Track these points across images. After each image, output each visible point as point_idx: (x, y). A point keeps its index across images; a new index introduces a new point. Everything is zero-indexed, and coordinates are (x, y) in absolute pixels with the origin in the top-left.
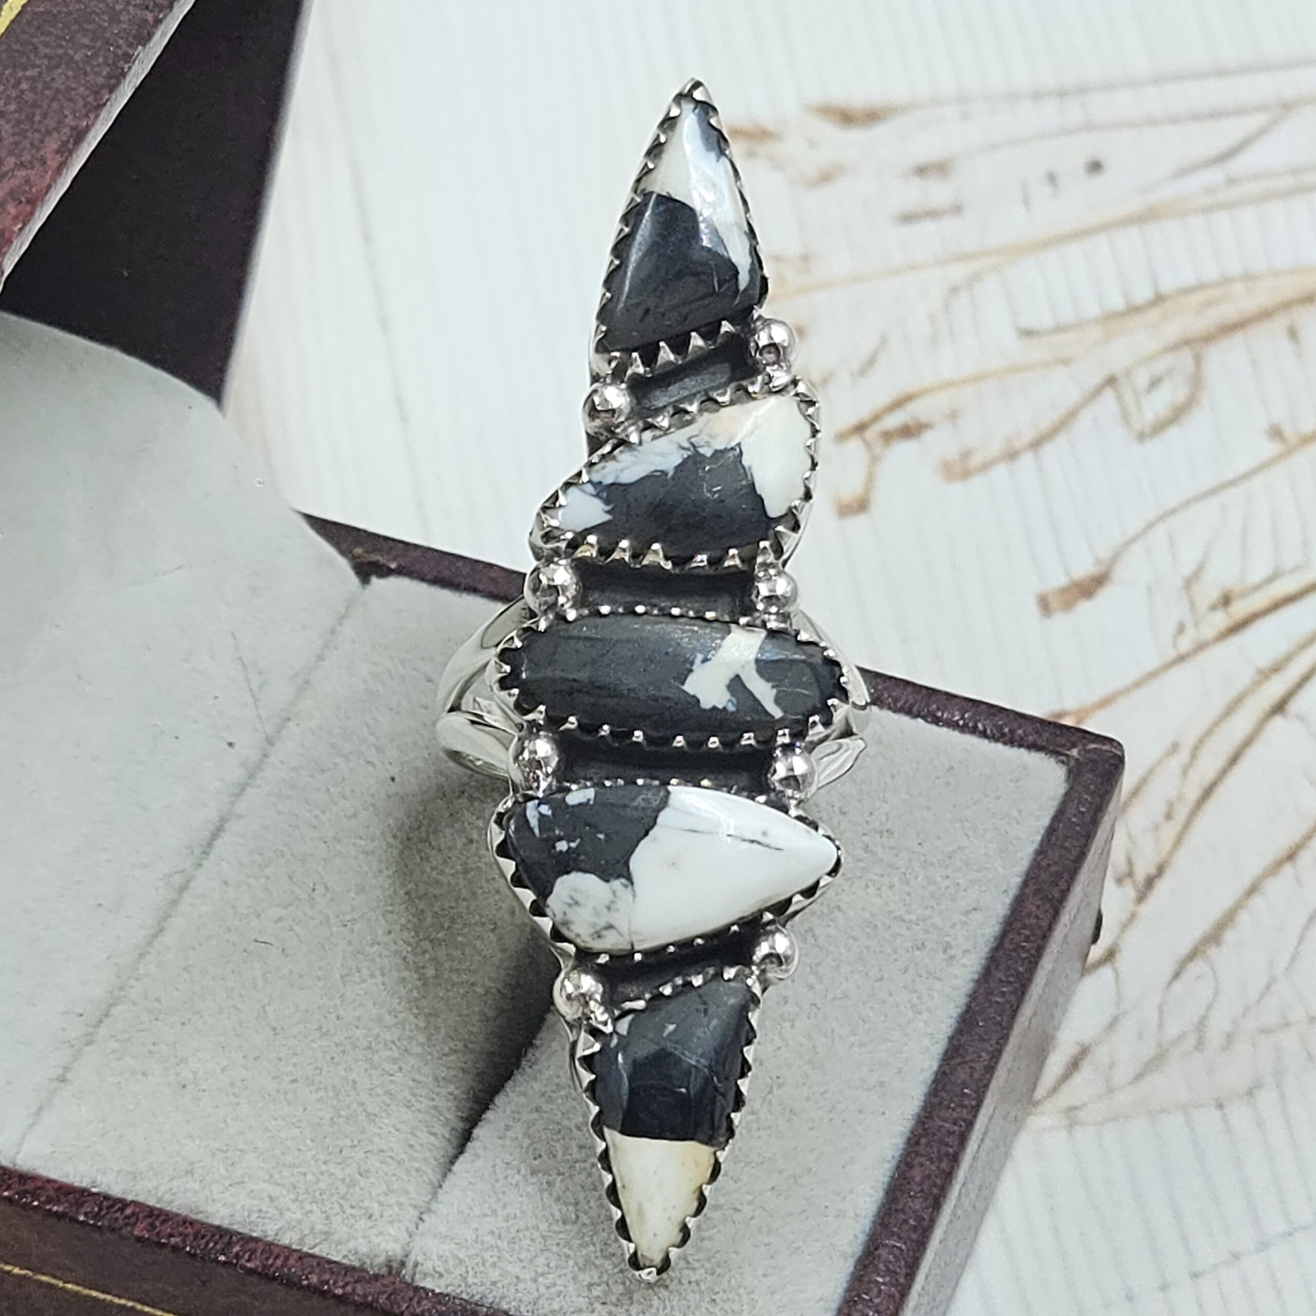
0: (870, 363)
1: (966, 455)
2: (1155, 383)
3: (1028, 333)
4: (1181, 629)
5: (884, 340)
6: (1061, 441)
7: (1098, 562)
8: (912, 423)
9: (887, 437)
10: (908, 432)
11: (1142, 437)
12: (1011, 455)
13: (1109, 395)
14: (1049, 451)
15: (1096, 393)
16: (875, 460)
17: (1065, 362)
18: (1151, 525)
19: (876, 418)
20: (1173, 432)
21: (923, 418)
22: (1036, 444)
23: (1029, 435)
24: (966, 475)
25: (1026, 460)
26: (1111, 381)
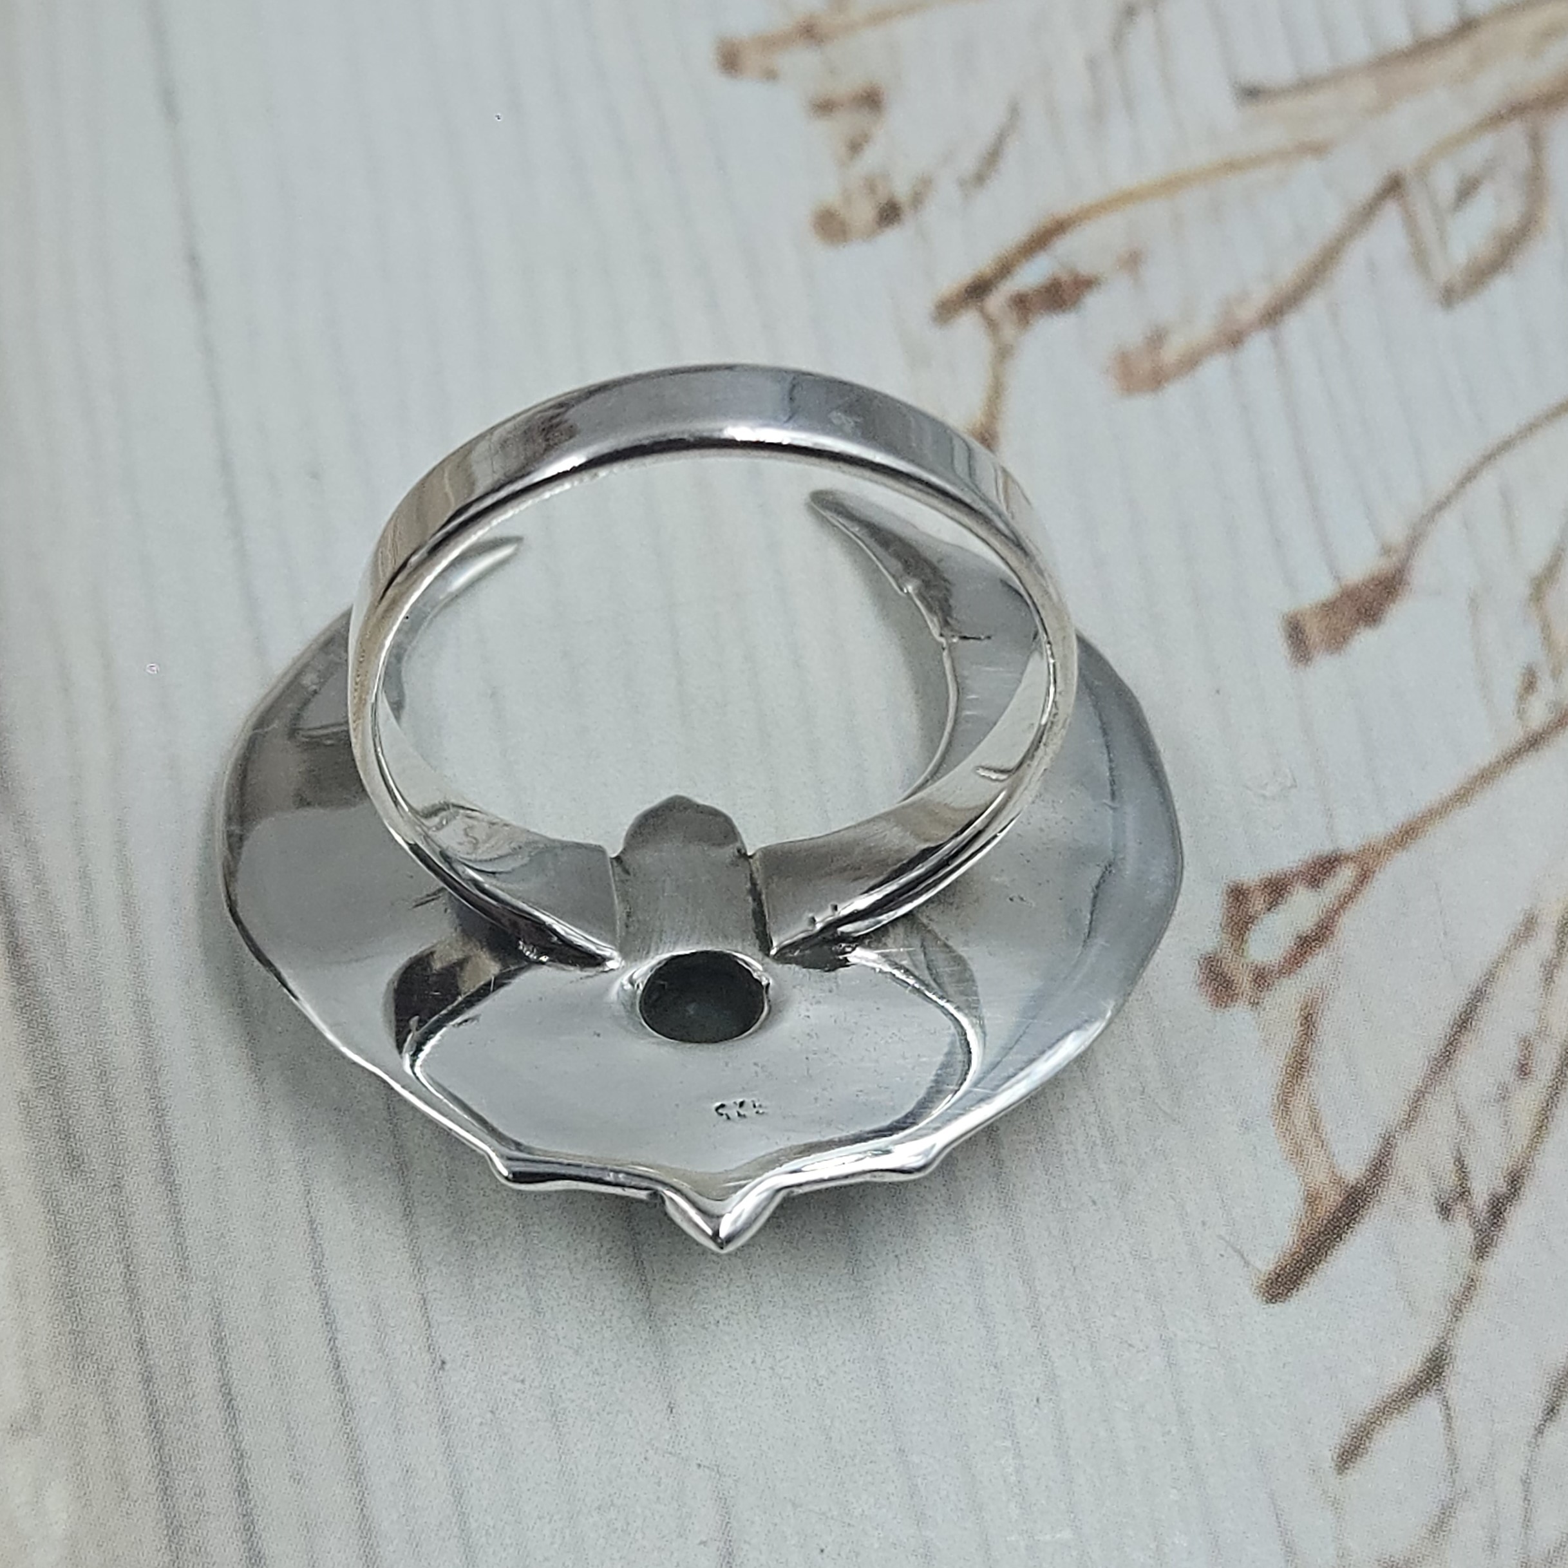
0: (993, 157)
1: (1157, 339)
2: (1467, 190)
3: (1251, 94)
4: (1530, 685)
5: (1014, 111)
6: (1315, 305)
7: (1386, 550)
8: (1065, 277)
9: (1023, 305)
10: (1059, 295)
11: (1449, 297)
12: (1233, 339)
13: (1391, 214)
14: (1294, 325)
15: (1368, 212)
16: (1003, 354)
17: (1318, 149)
18: (1470, 476)
19: (1005, 269)
20: (1501, 287)
21: (1085, 269)
22: (1273, 315)
23: (1261, 296)
24: (1157, 379)
25: (1258, 346)
26: (1394, 187)
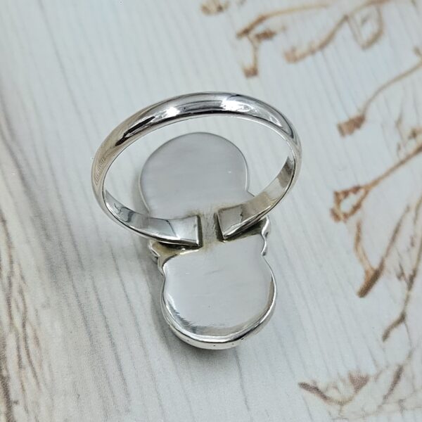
1: (294, 50)
2: (364, 21)
4: (399, 148)
7: (359, 110)
8: (267, 31)
9: (259, 37)
10: (267, 35)
11: (364, 48)
12: (312, 52)
13: (346, 25)
15: (340, 24)
16: (256, 49)
17: (325, 6)
18: (376, 93)
21: (272, 29)
23: (317, 43)
24: (295, 60)
26: (346, 18)
